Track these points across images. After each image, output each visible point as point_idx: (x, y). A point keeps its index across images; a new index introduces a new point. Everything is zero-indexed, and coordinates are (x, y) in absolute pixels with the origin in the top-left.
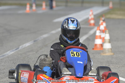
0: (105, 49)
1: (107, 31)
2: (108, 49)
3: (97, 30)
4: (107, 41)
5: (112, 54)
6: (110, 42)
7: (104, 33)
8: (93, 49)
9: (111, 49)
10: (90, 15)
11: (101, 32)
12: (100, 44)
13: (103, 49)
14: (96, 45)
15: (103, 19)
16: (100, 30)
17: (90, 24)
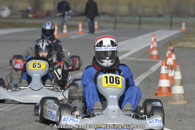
0: (174, 95)
1: (178, 66)
2: (179, 94)
3: (162, 65)
4: (178, 82)
5: (185, 102)
6: (182, 84)
7: (173, 71)
8: (156, 94)
9: (184, 95)
10: (152, 43)
11: (168, 69)
12: (167, 87)
13: (171, 94)
14: (161, 88)
15: (171, 48)
16: (166, 65)
17: (152, 56)
